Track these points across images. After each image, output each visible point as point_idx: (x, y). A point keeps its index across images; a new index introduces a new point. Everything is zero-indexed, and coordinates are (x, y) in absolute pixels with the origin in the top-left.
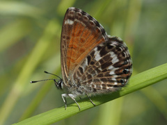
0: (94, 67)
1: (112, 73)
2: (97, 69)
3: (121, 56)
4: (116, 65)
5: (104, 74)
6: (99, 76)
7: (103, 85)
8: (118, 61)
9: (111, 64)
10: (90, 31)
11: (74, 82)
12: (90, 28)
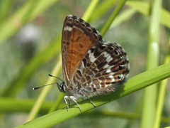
0: (91, 68)
1: (108, 71)
2: (94, 70)
3: (114, 54)
4: (111, 64)
5: (101, 73)
6: (97, 76)
7: (102, 84)
8: (112, 59)
9: (106, 63)
10: (88, 38)
11: (75, 86)
12: (87, 34)
